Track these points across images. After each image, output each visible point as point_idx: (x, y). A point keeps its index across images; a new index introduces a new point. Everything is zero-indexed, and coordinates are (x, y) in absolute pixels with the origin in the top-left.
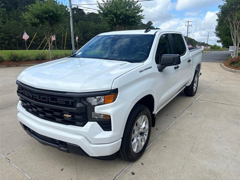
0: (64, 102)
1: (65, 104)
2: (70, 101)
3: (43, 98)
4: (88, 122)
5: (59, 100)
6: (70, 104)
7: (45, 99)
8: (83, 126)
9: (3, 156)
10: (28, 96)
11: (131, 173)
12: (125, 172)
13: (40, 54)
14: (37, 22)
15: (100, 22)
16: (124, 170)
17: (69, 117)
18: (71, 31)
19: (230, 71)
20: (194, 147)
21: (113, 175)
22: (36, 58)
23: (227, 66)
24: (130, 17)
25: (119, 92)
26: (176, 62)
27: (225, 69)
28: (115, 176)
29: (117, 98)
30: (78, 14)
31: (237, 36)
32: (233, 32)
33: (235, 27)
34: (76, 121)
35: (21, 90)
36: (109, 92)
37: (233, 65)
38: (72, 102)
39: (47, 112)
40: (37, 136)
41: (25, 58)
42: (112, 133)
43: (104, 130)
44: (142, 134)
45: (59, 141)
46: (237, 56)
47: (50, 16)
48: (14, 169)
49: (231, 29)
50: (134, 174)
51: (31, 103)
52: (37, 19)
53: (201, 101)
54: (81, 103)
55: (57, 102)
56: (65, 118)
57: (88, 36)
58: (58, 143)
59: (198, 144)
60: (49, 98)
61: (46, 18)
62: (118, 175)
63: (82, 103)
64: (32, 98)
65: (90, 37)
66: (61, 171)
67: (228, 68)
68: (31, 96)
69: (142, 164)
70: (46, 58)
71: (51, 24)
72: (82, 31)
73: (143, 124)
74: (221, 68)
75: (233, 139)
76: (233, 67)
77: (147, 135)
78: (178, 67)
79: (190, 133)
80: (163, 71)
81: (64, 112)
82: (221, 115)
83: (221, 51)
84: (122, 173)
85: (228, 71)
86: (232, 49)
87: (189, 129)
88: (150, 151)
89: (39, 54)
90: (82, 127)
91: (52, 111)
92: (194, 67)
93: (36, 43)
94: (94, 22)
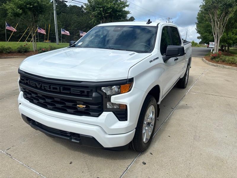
0: (79, 91)
1: (80, 93)
2: (86, 90)
3: (54, 88)
4: (104, 112)
5: (73, 90)
6: (86, 93)
7: (56, 89)
8: (98, 116)
9: (3, 152)
10: (35, 86)
11: (142, 163)
12: (136, 162)
13: (23, 46)
14: (19, 12)
15: (82, 15)
16: (134, 161)
17: (83, 108)
18: (55, 23)
19: (212, 66)
20: (196, 136)
21: (124, 165)
22: (19, 50)
23: (209, 61)
24: (116, 11)
25: (135, 82)
26: (180, 53)
27: (207, 64)
28: (127, 167)
29: (133, 88)
30: (60, 6)
31: (218, 33)
32: (214, 28)
33: (216, 24)
34: (91, 112)
35: (26, 80)
36: (126, 81)
37: (214, 60)
38: (88, 92)
39: (58, 102)
40: (43, 129)
41: (7, 50)
42: (128, 123)
43: (120, 120)
44: (149, 124)
45: (71, 133)
46: (218, 51)
47: (34, 7)
48: (17, 165)
49: (212, 26)
50: (146, 164)
51: (38, 94)
52: (20, 10)
53: (193, 93)
54: (96, 93)
55: (70, 92)
56: (78, 108)
57: (71, 29)
58: (69, 135)
59: (200, 132)
60: (61, 88)
61: (30, 9)
62: (129, 166)
63: (98, 93)
64: (40, 89)
65: (72, 30)
66: (70, 164)
67: (210, 62)
68: (39, 86)
69: (151, 154)
70: (30, 50)
71: (35, 15)
72: (65, 24)
73: (150, 114)
74: (203, 62)
75: (229, 127)
76: (214, 61)
77: (153, 124)
78: (178, 59)
79: (189, 123)
80: (167, 62)
81: (78, 102)
82: (213, 105)
83: (198, 47)
84: (133, 163)
85: (210, 65)
86: (212, 45)
87: (187, 119)
88: (156, 140)
89: (21, 46)
90: (97, 118)
91: (63, 101)
92: (187, 60)
93: (15, 35)
94: (77, 16)
